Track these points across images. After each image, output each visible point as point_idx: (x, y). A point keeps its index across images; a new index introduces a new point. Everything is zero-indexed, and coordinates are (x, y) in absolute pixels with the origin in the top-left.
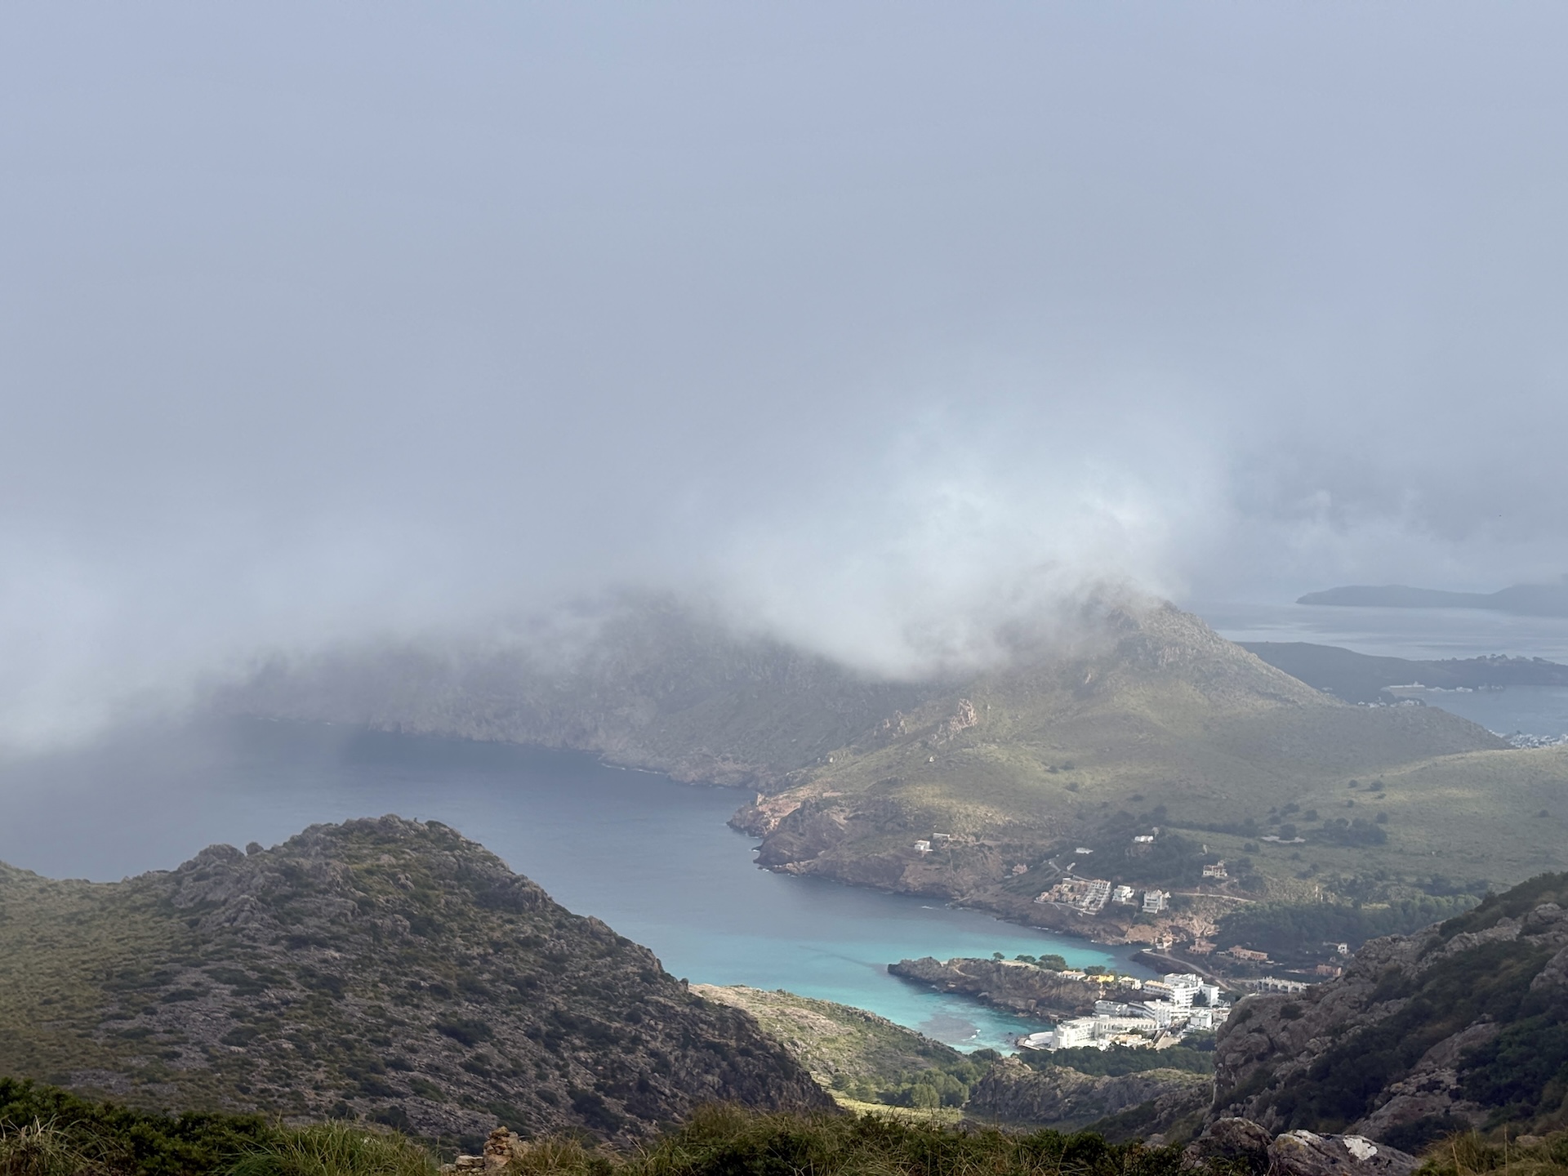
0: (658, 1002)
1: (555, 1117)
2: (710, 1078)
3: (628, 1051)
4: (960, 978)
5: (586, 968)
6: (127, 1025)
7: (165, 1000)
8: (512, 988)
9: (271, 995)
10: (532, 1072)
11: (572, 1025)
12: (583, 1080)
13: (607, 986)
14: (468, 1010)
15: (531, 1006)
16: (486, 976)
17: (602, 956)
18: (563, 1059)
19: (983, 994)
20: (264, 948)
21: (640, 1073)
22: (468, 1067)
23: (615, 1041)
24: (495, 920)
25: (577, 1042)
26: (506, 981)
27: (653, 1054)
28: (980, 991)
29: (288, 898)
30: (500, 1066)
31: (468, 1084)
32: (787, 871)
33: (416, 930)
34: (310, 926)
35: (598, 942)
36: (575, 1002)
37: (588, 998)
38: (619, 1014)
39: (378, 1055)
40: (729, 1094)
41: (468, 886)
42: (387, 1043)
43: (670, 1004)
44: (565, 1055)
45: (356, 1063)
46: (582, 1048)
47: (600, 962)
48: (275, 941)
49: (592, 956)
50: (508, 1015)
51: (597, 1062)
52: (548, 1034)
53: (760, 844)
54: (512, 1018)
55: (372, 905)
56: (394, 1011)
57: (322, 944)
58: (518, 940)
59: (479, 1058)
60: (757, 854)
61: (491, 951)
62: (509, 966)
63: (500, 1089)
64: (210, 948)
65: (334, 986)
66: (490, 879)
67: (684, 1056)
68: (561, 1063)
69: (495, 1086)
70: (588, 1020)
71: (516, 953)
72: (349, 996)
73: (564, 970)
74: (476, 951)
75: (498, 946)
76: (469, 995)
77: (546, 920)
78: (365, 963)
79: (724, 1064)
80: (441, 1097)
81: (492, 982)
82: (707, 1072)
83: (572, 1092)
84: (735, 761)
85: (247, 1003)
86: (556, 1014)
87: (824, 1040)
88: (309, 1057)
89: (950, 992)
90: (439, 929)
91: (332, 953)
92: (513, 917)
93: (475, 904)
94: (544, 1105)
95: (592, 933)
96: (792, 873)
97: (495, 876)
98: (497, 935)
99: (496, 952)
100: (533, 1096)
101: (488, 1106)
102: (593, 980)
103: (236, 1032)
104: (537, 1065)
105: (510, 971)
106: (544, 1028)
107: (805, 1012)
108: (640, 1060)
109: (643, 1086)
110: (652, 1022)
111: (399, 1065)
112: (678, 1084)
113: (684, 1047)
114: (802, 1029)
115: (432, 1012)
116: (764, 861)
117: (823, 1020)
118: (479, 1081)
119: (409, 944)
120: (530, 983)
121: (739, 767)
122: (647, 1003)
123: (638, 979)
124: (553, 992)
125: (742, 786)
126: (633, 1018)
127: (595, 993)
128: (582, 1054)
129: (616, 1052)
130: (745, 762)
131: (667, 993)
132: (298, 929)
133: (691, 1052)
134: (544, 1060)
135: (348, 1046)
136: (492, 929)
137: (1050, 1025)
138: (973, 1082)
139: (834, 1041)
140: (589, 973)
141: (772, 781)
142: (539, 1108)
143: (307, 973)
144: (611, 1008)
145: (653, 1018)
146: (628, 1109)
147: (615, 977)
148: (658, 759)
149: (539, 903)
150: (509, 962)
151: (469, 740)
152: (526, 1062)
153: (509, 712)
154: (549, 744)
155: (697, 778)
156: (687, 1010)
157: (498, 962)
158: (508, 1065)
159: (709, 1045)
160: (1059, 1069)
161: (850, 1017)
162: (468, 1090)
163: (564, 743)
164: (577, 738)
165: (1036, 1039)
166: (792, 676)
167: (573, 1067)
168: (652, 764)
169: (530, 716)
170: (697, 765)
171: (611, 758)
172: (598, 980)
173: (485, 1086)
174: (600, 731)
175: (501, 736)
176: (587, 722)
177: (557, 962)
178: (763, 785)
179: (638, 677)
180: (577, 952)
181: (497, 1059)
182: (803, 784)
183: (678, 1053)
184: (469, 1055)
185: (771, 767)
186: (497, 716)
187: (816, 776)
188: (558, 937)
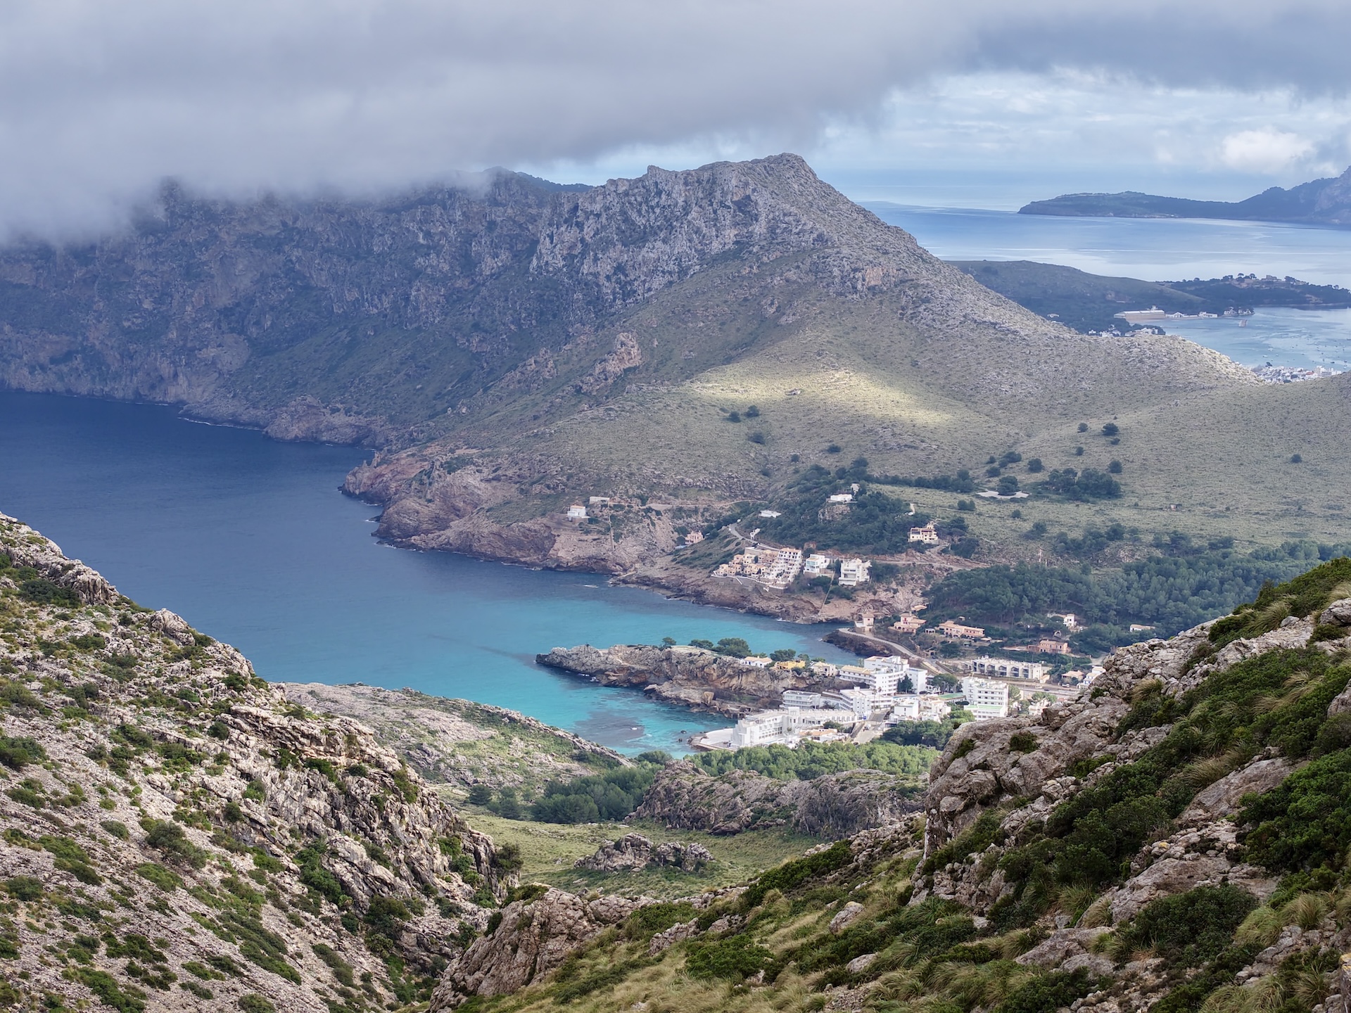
0: (248, 714)
1: (125, 853)
2: (313, 803)
3: (214, 772)
4: (622, 669)
5: (159, 673)
8: (68, 699)
10: (95, 800)
11: (142, 742)
12: (160, 808)
13: (184, 695)
14: (14, 727)
15: (93, 721)
16: (36, 685)
17: (178, 658)
18: (133, 783)
19: (650, 687)
21: (229, 799)
22: (16, 796)
23: (195, 760)
24: (44, 616)
25: (150, 763)
26: (60, 690)
27: (245, 775)
28: (647, 683)
30: (56, 793)
31: (16, 816)
32: (413, 546)
35: (172, 641)
36: (146, 714)
37: (161, 709)
38: (201, 728)
40: (338, 820)
41: (10, 574)
43: (263, 714)
44: (136, 779)
46: (157, 770)
47: (176, 666)
49: (165, 658)
50: (64, 731)
51: (174, 787)
52: (113, 754)
53: (379, 514)
54: (70, 734)
58: (73, 640)
59: (28, 784)
60: (375, 526)
61: (41, 654)
62: (63, 672)
63: (55, 821)
66: (37, 565)
67: (283, 778)
68: (131, 788)
69: (49, 818)
70: (162, 736)
71: (71, 656)
73: (131, 676)
74: (20, 654)
75: (49, 648)
76: (14, 707)
77: (108, 615)
79: (331, 785)
81: (43, 691)
82: (310, 795)
83: (146, 822)
84: (347, 412)
86: (123, 729)
87: (460, 746)
89: (611, 685)
92: (68, 612)
93: (19, 596)
94: (112, 838)
95: (165, 630)
96: (419, 548)
97: (43, 562)
98: (47, 634)
99: (47, 656)
100: (98, 828)
101: (42, 841)
102: (168, 687)
104: (102, 792)
105: (63, 678)
106: (109, 747)
107: (437, 714)
108: (229, 784)
109: (231, 814)
110: (243, 738)
112: (275, 810)
113: (280, 765)
114: (432, 733)
116: (385, 535)
117: (455, 723)
118: (29, 811)
120: (90, 692)
121: (352, 420)
122: (235, 714)
123: (223, 686)
124: (119, 703)
125: (356, 442)
126: (218, 732)
127: (169, 704)
128: (157, 777)
129: (198, 774)
130: (358, 413)
131: (259, 701)
133: (291, 773)
134: (109, 785)
136: (41, 627)
137: (730, 720)
138: (638, 791)
139: (470, 746)
140: (162, 679)
141: (393, 435)
142: (105, 843)
144: (191, 721)
145: (243, 731)
146: (215, 841)
147: (194, 684)
148: (253, 412)
149: (99, 594)
150: (63, 667)
151: (21, 391)
152: (87, 787)
153: (68, 356)
154: (119, 394)
155: (300, 434)
156: (285, 722)
157: (50, 668)
158: (66, 792)
159: (312, 764)
160: (739, 773)
161: (491, 719)
162: (16, 824)
163: (137, 393)
164: (153, 387)
165: (716, 738)
166: (416, 309)
167: (146, 793)
168: (245, 418)
169: (95, 360)
170: (300, 419)
171: (195, 411)
172: (175, 688)
173: (37, 818)
174: (181, 379)
175: (59, 387)
176: (166, 369)
177: (123, 666)
178: (382, 441)
179: (226, 312)
180: (148, 654)
181: (51, 785)
182: (431, 439)
183: (276, 773)
184: (16, 781)
185: (392, 419)
186: (54, 361)
187: (446, 429)
188: (124, 636)
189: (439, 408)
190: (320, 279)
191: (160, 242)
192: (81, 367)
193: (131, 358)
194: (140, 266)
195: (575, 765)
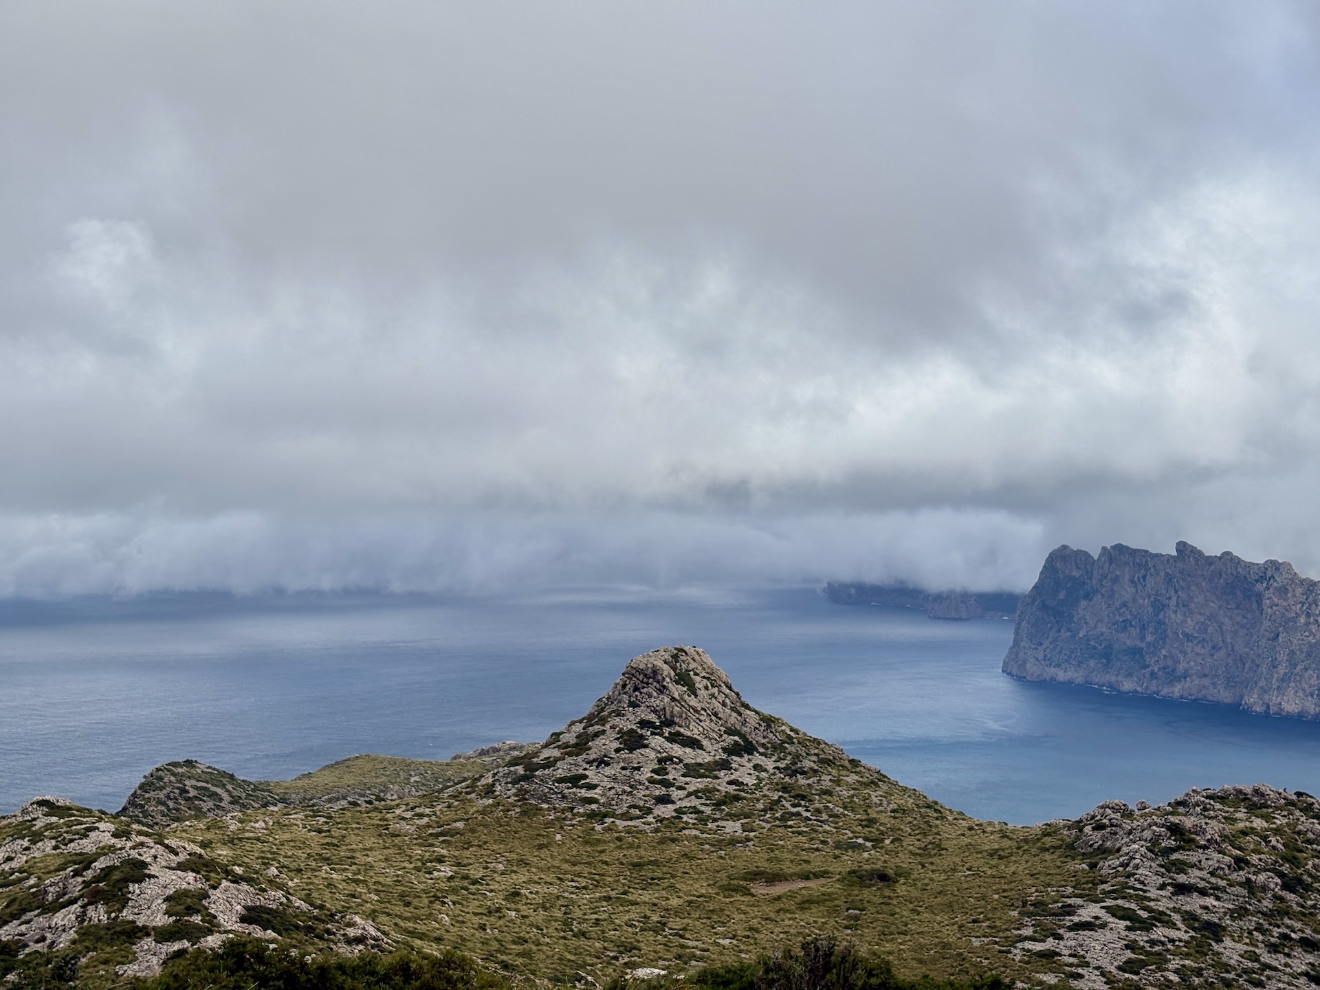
6: (1038, 947)
7: (1070, 929)
9: (1159, 932)
20: (1153, 893)
29: (1173, 850)
33: (1285, 887)
34: (1192, 877)
48: (1162, 887)
55: (1247, 863)
56: (1266, 958)
57: (1203, 893)
64: (1107, 887)
65: (1215, 931)
72: (1228, 942)
78: (1240, 913)
85: (1140, 937)
90: (1307, 888)
91: (1210, 901)
103: (1129, 961)
115: (1302, 960)
119: (1281, 899)
132: (1182, 878)
135: (1227, 984)
143: (1190, 918)
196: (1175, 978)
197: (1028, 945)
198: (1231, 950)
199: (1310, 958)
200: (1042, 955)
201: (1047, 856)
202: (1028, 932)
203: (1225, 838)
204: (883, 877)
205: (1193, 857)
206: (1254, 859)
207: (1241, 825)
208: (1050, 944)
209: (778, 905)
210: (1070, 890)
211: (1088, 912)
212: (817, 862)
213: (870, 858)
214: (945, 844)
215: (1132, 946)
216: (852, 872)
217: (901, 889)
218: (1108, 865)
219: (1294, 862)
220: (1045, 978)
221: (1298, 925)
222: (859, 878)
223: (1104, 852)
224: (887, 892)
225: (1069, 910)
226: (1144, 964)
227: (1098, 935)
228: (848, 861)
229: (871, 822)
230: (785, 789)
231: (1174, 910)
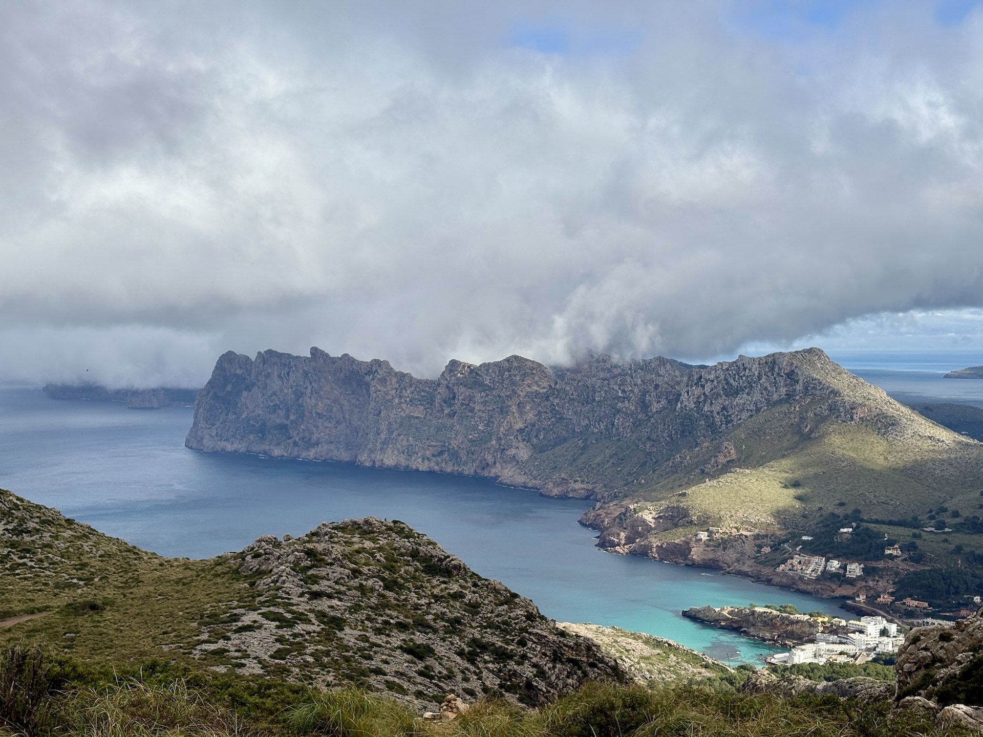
0: (536, 633)
2: (570, 681)
3: (518, 664)
4: (728, 619)
5: (492, 612)
6: (212, 647)
7: (236, 632)
8: (447, 624)
9: (300, 628)
10: (459, 677)
11: (484, 647)
12: (491, 682)
13: (505, 623)
14: (420, 638)
15: (458, 635)
16: (431, 617)
17: (502, 604)
18: (478, 668)
19: (743, 629)
20: (295, 600)
21: (527, 678)
22: (420, 673)
23: (510, 657)
24: (435, 582)
25: (487, 658)
26: (443, 619)
27: (535, 665)
28: (741, 627)
29: (309, 568)
30: (440, 673)
31: (420, 684)
32: (616, 552)
33: (386, 587)
34: (323, 586)
35: (499, 595)
36: (486, 632)
37: (493, 630)
38: (513, 640)
39: (366, 664)
41: (418, 561)
42: (370, 658)
43: (545, 634)
44: (480, 666)
45: (353, 670)
46: (491, 662)
47: (500, 608)
48: (302, 595)
49: (495, 604)
50: (444, 641)
51: (500, 671)
52: (469, 653)
53: (599, 535)
54: (447, 642)
55: (360, 573)
56: (374, 639)
57: (330, 597)
58: (449, 594)
59: (426, 667)
60: (597, 541)
61: (433, 601)
62: (444, 610)
63: (440, 687)
64: (262, 599)
65: (338, 623)
66: (432, 556)
67: (554, 667)
68: (477, 671)
69: (436, 685)
70: (493, 644)
71: (448, 602)
72: (347, 630)
73: (478, 613)
74: (423, 601)
75: (437, 598)
76: (420, 628)
77: (467, 582)
78: (356, 608)
79: (579, 672)
80: (403, 691)
81: (434, 620)
82: (568, 677)
83: (485, 690)
84: (582, 482)
85: (286, 633)
86: (474, 640)
87: (642, 658)
88: (323, 666)
89: (722, 628)
90: (401, 587)
91: (335, 602)
92: (446, 580)
93: (422, 571)
94: (468, 697)
95: (495, 589)
96: (619, 553)
97: (434, 554)
98: (436, 591)
99: (436, 602)
100: (461, 691)
102: (496, 619)
103: (279, 651)
104: (463, 672)
105: (444, 614)
106: (467, 649)
107: (630, 640)
108: (528, 671)
109: (529, 685)
110: (534, 646)
111: (378, 672)
112: (550, 685)
113: (554, 661)
114: (627, 651)
115: (398, 638)
116: (601, 545)
117: (639, 645)
118: (427, 681)
119: (383, 596)
120: (457, 621)
121: (585, 486)
122: (530, 633)
123: (524, 619)
124: (471, 627)
125: (587, 498)
126: (522, 643)
127: (498, 627)
128: (490, 665)
129: (512, 665)
130: (588, 483)
131: (543, 627)
132: (315, 588)
133: (558, 666)
134: (467, 669)
135: (347, 660)
137: (785, 648)
138: (738, 685)
139: (648, 658)
140: (494, 615)
141: (606, 494)
143: (321, 615)
144: (508, 637)
145: (534, 643)
146: (519, 700)
147: (510, 617)
148: (534, 481)
149: (462, 571)
150: (444, 608)
151: (417, 470)
152: (455, 670)
153: (441, 453)
154: (466, 473)
155: (558, 494)
156: (555, 638)
157: (437, 608)
158: (445, 672)
159: (570, 660)
160: (793, 677)
161: (658, 644)
162: (420, 688)
163: (475, 471)
164: (483, 469)
165: (778, 658)
166: (618, 429)
167: (485, 673)
168: (530, 485)
169: (455, 456)
170: (558, 485)
171: (505, 481)
172: (500, 619)
173: (431, 685)
174: (498, 464)
175: (437, 468)
176: (490, 459)
177: (474, 608)
178: (600, 497)
179: (521, 431)
180: (486, 602)
181: (438, 668)
182: (626, 496)
183: (550, 665)
184: (421, 666)
185: (605, 486)
186: (433, 455)
187: (634, 491)
188: (474, 592)
189: (630, 480)
190: (569, 414)
191: (487, 395)
192: (447, 459)
193: (473, 454)
194: (477, 408)
195: (703, 670)
196: (310, 659)
197: (205, 647)
198: (349, 635)
199: (403, 636)
200: (214, 652)
201: (219, 580)
202: (205, 637)
203: (345, 556)
204: (94, 607)
205: (323, 572)
206: (365, 569)
207: (356, 547)
208: (221, 644)
209: (8, 636)
210: (236, 603)
211: (249, 618)
212: (40, 600)
213: (83, 593)
214: (142, 578)
215: (280, 640)
216: (69, 605)
217: (108, 615)
218: (263, 583)
219: (392, 569)
220: (218, 669)
221: (395, 614)
222: (75, 609)
223: (260, 573)
224: (96, 618)
225: (235, 618)
226: (288, 652)
227: (257, 634)
228: (65, 597)
229: (84, 566)
230: (13, 545)
231: (311, 611)
